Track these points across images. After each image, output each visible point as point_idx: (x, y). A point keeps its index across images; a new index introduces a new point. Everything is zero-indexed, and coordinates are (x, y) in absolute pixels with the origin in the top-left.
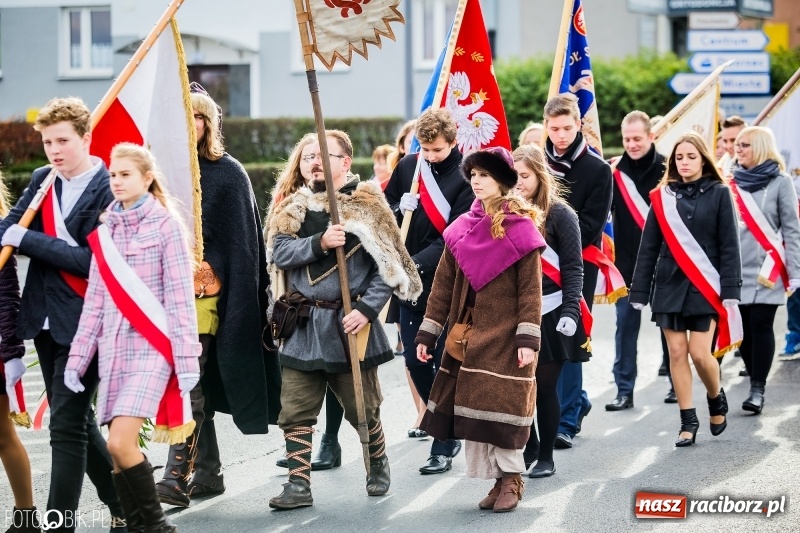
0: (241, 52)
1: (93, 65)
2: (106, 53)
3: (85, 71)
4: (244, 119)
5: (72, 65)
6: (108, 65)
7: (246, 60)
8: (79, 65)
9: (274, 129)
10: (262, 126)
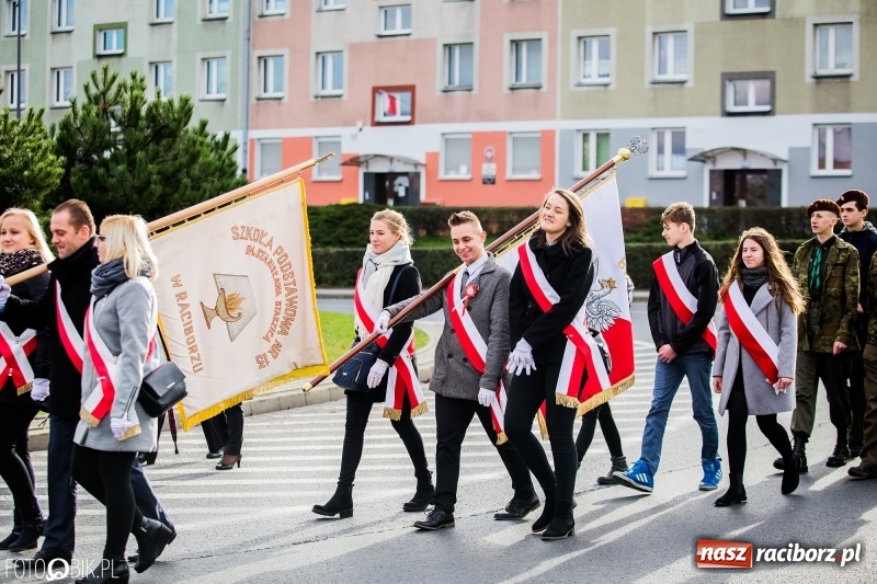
0: (775, 161)
1: (672, 169)
2: (681, 160)
3: (667, 173)
4: (777, 208)
5: (658, 169)
6: (683, 169)
7: (779, 166)
8: (662, 169)
9: (796, 215)
10: (789, 212)
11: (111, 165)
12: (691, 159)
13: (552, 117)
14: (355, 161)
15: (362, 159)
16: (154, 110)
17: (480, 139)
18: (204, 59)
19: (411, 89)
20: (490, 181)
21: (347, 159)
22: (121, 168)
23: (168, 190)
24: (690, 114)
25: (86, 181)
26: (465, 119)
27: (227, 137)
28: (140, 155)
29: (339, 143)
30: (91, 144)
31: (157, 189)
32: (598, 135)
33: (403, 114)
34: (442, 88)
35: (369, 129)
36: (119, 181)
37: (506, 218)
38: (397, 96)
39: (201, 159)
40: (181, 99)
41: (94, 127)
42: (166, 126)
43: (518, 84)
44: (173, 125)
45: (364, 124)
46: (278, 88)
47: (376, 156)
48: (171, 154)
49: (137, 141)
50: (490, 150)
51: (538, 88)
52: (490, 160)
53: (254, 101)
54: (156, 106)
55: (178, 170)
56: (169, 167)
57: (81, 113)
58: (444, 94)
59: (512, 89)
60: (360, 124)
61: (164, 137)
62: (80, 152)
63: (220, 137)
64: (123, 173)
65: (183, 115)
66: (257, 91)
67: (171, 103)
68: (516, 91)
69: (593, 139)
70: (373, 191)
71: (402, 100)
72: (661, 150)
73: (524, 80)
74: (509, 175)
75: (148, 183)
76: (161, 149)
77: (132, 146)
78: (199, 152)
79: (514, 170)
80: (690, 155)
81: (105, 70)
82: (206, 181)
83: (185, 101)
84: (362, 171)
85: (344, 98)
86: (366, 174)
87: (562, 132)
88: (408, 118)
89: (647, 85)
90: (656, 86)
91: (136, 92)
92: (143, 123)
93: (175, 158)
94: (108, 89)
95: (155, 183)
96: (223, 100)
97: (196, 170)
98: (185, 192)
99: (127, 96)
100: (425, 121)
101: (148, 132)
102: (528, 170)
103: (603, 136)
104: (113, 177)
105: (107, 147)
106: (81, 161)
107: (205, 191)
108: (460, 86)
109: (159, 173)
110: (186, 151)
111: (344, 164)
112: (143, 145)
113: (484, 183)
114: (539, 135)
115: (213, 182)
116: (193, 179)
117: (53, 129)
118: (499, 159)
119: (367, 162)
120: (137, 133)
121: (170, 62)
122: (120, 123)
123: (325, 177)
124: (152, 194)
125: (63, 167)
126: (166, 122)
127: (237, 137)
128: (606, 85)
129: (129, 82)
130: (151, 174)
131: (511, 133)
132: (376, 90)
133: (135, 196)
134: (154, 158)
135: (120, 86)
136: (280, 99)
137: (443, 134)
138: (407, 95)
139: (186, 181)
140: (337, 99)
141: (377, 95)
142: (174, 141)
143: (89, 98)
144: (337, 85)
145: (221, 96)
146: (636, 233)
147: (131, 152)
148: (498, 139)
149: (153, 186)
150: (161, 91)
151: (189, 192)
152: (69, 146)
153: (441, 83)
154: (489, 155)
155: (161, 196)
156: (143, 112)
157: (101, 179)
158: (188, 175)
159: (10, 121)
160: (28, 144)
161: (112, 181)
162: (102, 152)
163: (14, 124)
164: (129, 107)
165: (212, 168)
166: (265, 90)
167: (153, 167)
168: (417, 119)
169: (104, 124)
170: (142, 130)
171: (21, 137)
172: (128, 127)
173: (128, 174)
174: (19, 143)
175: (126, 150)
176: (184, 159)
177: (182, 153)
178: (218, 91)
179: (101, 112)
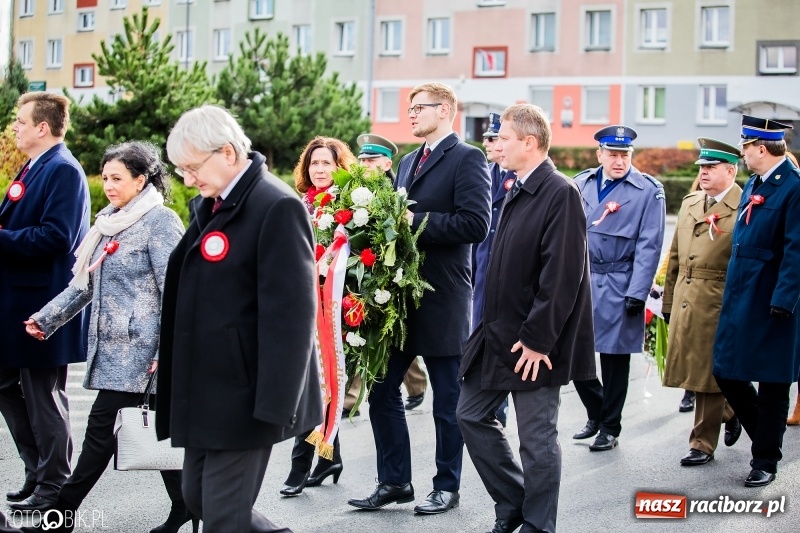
11: (261, 108)
12: (733, 110)
13: (618, 73)
15: (464, 106)
16: (296, 65)
17: (560, 91)
18: (338, 24)
19: (504, 49)
20: (569, 125)
22: (269, 109)
23: (306, 128)
24: (730, 74)
26: (548, 74)
27: (354, 86)
28: (284, 99)
30: (245, 91)
31: (297, 127)
32: (657, 90)
33: (498, 69)
34: (530, 49)
35: (471, 82)
36: (266, 121)
37: (581, 155)
38: (494, 54)
39: (333, 104)
40: (318, 55)
41: (247, 77)
42: (305, 77)
43: (592, 47)
44: (311, 76)
45: (467, 77)
46: (397, 47)
47: (476, 103)
49: (282, 88)
50: (568, 100)
51: (607, 50)
52: (568, 108)
53: (376, 57)
54: (298, 60)
55: (315, 112)
56: (307, 110)
57: (237, 65)
58: (531, 54)
59: (587, 50)
60: (462, 77)
61: (303, 85)
62: (235, 97)
63: (349, 86)
64: (270, 114)
65: (319, 68)
66: (379, 49)
67: (309, 58)
68: (590, 53)
69: (652, 93)
70: (472, 131)
71: (497, 58)
72: (707, 103)
73: (596, 44)
74: (584, 120)
75: (290, 122)
76: (301, 95)
77: (278, 92)
78: (332, 98)
79: (588, 117)
80: (730, 106)
81: (257, 31)
82: (337, 121)
83: (321, 57)
84: (464, 115)
85: (450, 56)
86: (468, 118)
87: (627, 86)
88: (502, 73)
89: (696, 49)
90: (704, 50)
91: (282, 49)
92: (286, 74)
93: (312, 102)
94: (259, 46)
95: (296, 122)
96: (351, 57)
97: (329, 112)
98: (319, 130)
99: (273, 52)
100: (515, 75)
101: (291, 81)
102: (599, 117)
103: (660, 90)
104: (261, 117)
105: (258, 93)
106: (236, 104)
107: (336, 130)
108: (544, 47)
109: (299, 114)
110: (322, 97)
112: (287, 92)
113: (563, 126)
114: (608, 89)
115: (342, 122)
116: (326, 120)
117: (214, 78)
118: (576, 108)
119: (468, 108)
120: (282, 82)
121: (310, 25)
122: (269, 74)
124: (293, 131)
126: (306, 73)
127: (362, 85)
128: (663, 49)
129: (276, 41)
130: (292, 115)
131: (586, 87)
132: (476, 50)
133: (279, 133)
134: (295, 102)
135: (269, 44)
136: (397, 56)
137: (531, 87)
138: (501, 54)
139: (321, 121)
140: (444, 57)
141: (477, 54)
142: (312, 89)
143: (244, 53)
144: (445, 45)
145: (350, 53)
146: (685, 169)
147: (276, 97)
148: (574, 91)
149: (294, 125)
150: (301, 48)
151: (323, 130)
152: (227, 92)
153: (530, 45)
154: (567, 104)
155: (300, 133)
156: (287, 65)
157: (252, 119)
158: (323, 116)
159: (179, 71)
160: (193, 90)
161: (261, 120)
162: (253, 97)
163: (182, 74)
164: (275, 61)
165: (342, 111)
166: (387, 48)
167: (294, 110)
168: (509, 73)
169: (255, 74)
170: (286, 80)
171: (188, 85)
172: (274, 77)
173: (274, 115)
174: (186, 89)
175: (272, 96)
176: (319, 103)
177: (318, 98)
178: (349, 49)
179: (253, 65)
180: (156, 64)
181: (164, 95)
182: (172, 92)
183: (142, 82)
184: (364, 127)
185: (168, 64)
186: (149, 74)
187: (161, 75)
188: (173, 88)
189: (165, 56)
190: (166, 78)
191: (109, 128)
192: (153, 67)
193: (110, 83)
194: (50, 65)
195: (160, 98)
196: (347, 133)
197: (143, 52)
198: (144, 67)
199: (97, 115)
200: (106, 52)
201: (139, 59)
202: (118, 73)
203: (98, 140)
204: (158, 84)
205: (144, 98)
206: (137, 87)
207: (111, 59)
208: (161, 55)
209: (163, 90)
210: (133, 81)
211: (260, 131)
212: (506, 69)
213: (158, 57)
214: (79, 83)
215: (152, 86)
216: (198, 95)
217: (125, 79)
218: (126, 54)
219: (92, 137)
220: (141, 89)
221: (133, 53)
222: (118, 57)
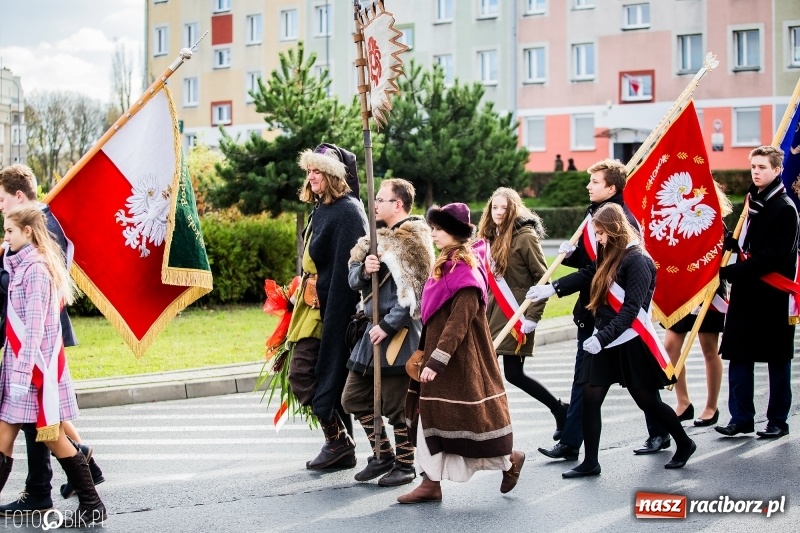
11: (420, 140)
13: (769, 94)
14: (606, 134)
15: (612, 132)
16: (453, 95)
17: (709, 114)
18: (478, 52)
19: (651, 73)
20: (720, 149)
21: (600, 132)
22: (428, 142)
23: (467, 160)
25: (399, 154)
26: (697, 98)
27: (510, 115)
28: (443, 131)
29: (592, 120)
30: (403, 123)
31: (457, 159)
33: (645, 94)
34: (677, 72)
35: (618, 108)
36: (426, 153)
37: (734, 179)
38: (639, 79)
39: (492, 135)
40: (475, 85)
41: (405, 109)
42: (463, 108)
43: (740, 67)
44: (469, 106)
45: (613, 103)
46: (541, 74)
47: (624, 129)
48: (468, 130)
49: (440, 120)
50: (718, 123)
51: (757, 70)
52: (718, 131)
53: (521, 86)
54: (455, 91)
55: (474, 143)
56: (467, 141)
58: (678, 77)
59: (735, 71)
60: (609, 103)
61: (462, 116)
62: (393, 130)
63: (504, 114)
64: (429, 146)
65: (476, 97)
66: (523, 77)
67: (466, 88)
68: (738, 73)
71: (644, 82)
73: (745, 64)
74: (735, 143)
75: (450, 154)
76: (460, 126)
77: (436, 125)
78: (491, 128)
79: (739, 139)
81: (412, 63)
82: (497, 152)
83: (478, 87)
84: (611, 142)
85: (596, 82)
86: (616, 145)
87: (778, 106)
88: (649, 97)
91: (437, 80)
92: (444, 105)
93: (471, 133)
94: (415, 78)
95: (456, 154)
96: (495, 86)
97: (489, 143)
98: (480, 162)
99: (430, 84)
100: (663, 100)
101: (449, 112)
102: (750, 138)
104: (421, 150)
105: (415, 125)
106: (394, 138)
107: (496, 161)
108: (692, 70)
109: (459, 146)
110: (481, 127)
111: (598, 136)
112: (444, 123)
113: (714, 150)
114: (759, 109)
116: (486, 150)
118: (726, 130)
119: (616, 134)
120: (440, 113)
121: (450, 55)
122: (426, 106)
123: (581, 148)
124: (453, 163)
125: (382, 142)
126: (463, 103)
127: (519, 114)
129: (432, 72)
130: (452, 147)
131: (735, 108)
132: (622, 74)
133: (440, 166)
134: (454, 133)
135: (425, 76)
136: (542, 83)
138: (648, 78)
139: (481, 152)
140: (590, 83)
141: (623, 79)
142: (470, 119)
144: (590, 71)
145: (494, 82)
147: (435, 130)
148: (724, 113)
149: (454, 157)
150: (458, 77)
151: (483, 161)
152: (385, 125)
153: (676, 67)
154: (717, 126)
155: (460, 165)
156: (444, 96)
157: (411, 152)
158: (482, 147)
159: (339, 105)
160: (354, 124)
161: (421, 153)
162: (410, 130)
163: (342, 108)
164: (432, 93)
165: (502, 141)
166: (530, 77)
167: (453, 141)
168: (657, 98)
169: (412, 106)
170: (444, 111)
171: (349, 119)
172: (432, 108)
173: (433, 148)
174: (347, 123)
175: (431, 128)
176: (478, 134)
177: (477, 129)
178: (491, 78)
179: (410, 97)
180: (314, 99)
181: (323, 130)
182: (332, 127)
183: (301, 117)
184: (522, 157)
185: (326, 99)
186: (307, 109)
187: (321, 110)
188: (333, 123)
189: (323, 90)
190: (326, 113)
191: (270, 166)
192: (311, 102)
193: (268, 120)
194: (187, 104)
195: (320, 134)
196: (507, 164)
197: (300, 87)
198: (302, 102)
199: (256, 152)
200: (262, 89)
201: (297, 95)
202: (276, 110)
203: (259, 178)
204: (317, 119)
205: (303, 134)
206: (296, 123)
207: (268, 96)
208: (319, 89)
209: (322, 125)
210: (292, 118)
211: (419, 164)
212: (653, 94)
213: (316, 92)
214: (216, 121)
215: (312, 121)
216: (358, 129)
217: (284, 116)
218: (284, 89)
219: (252, 175)
220: (301, 125)
221: (291, 88)
222: (274, 93)
